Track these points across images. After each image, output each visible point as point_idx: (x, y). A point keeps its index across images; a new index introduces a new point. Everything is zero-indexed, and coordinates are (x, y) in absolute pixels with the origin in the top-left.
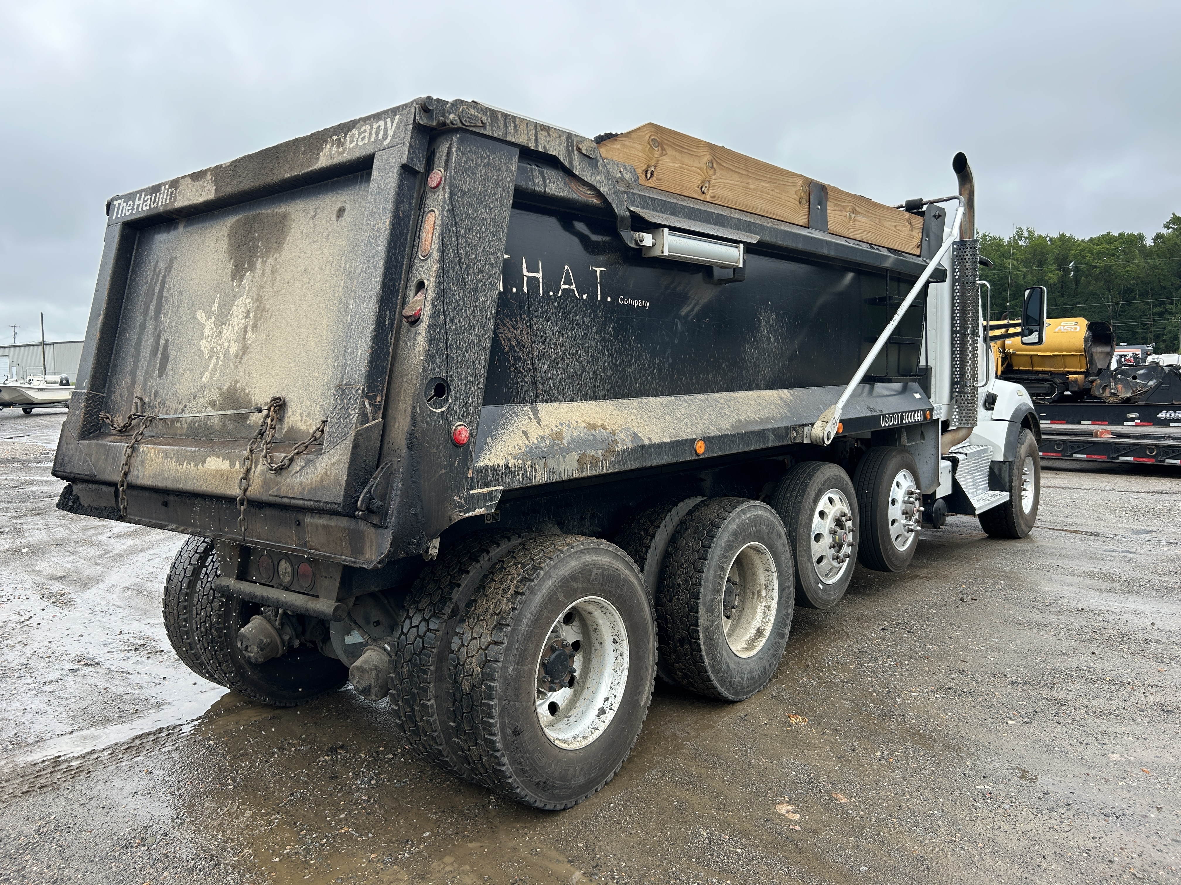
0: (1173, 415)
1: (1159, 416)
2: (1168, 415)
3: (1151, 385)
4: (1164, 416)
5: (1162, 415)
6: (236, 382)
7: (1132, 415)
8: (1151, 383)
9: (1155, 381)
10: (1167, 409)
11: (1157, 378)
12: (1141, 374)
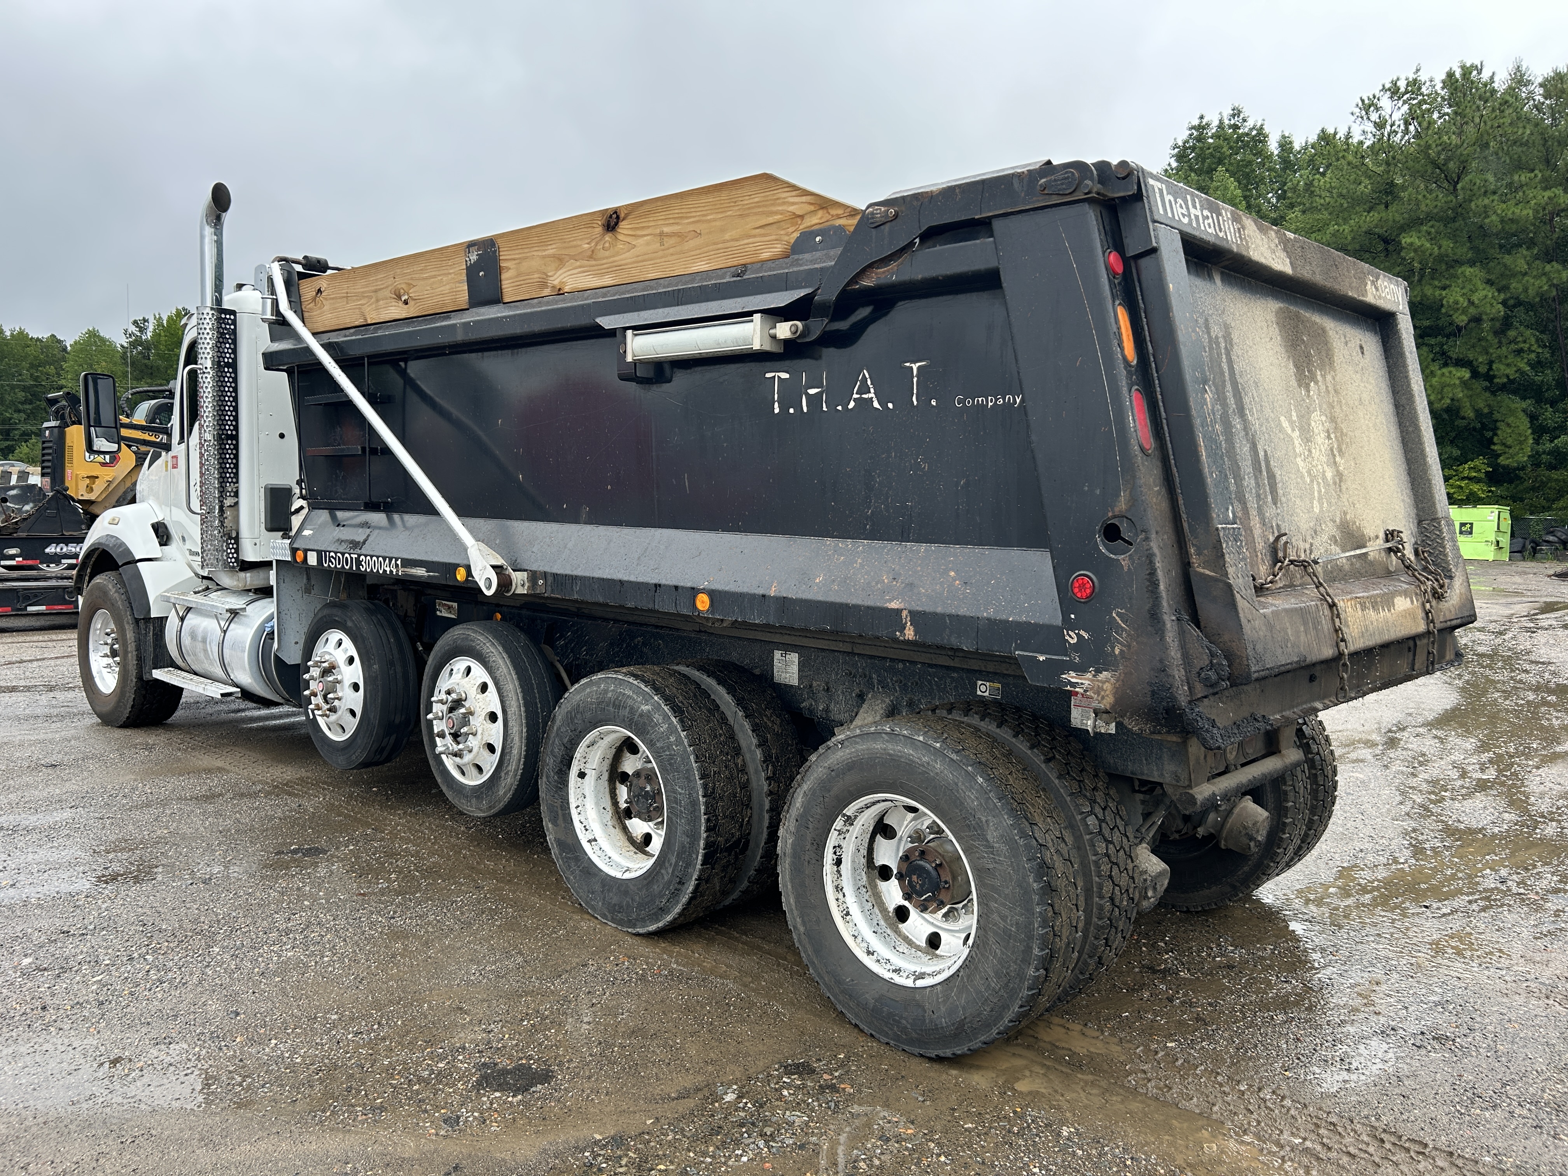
0: (65, 550)
1: (47, 550)
2: (58, 550)
3: (27, 511)
4: (53, 550)
5: (51, 549)
6: (1345, 513)
7: (13, 551)
8: (27, 508)
9: (31, 505)
10: (58, 541)
11: (33, 502)
12: (13, 496)
